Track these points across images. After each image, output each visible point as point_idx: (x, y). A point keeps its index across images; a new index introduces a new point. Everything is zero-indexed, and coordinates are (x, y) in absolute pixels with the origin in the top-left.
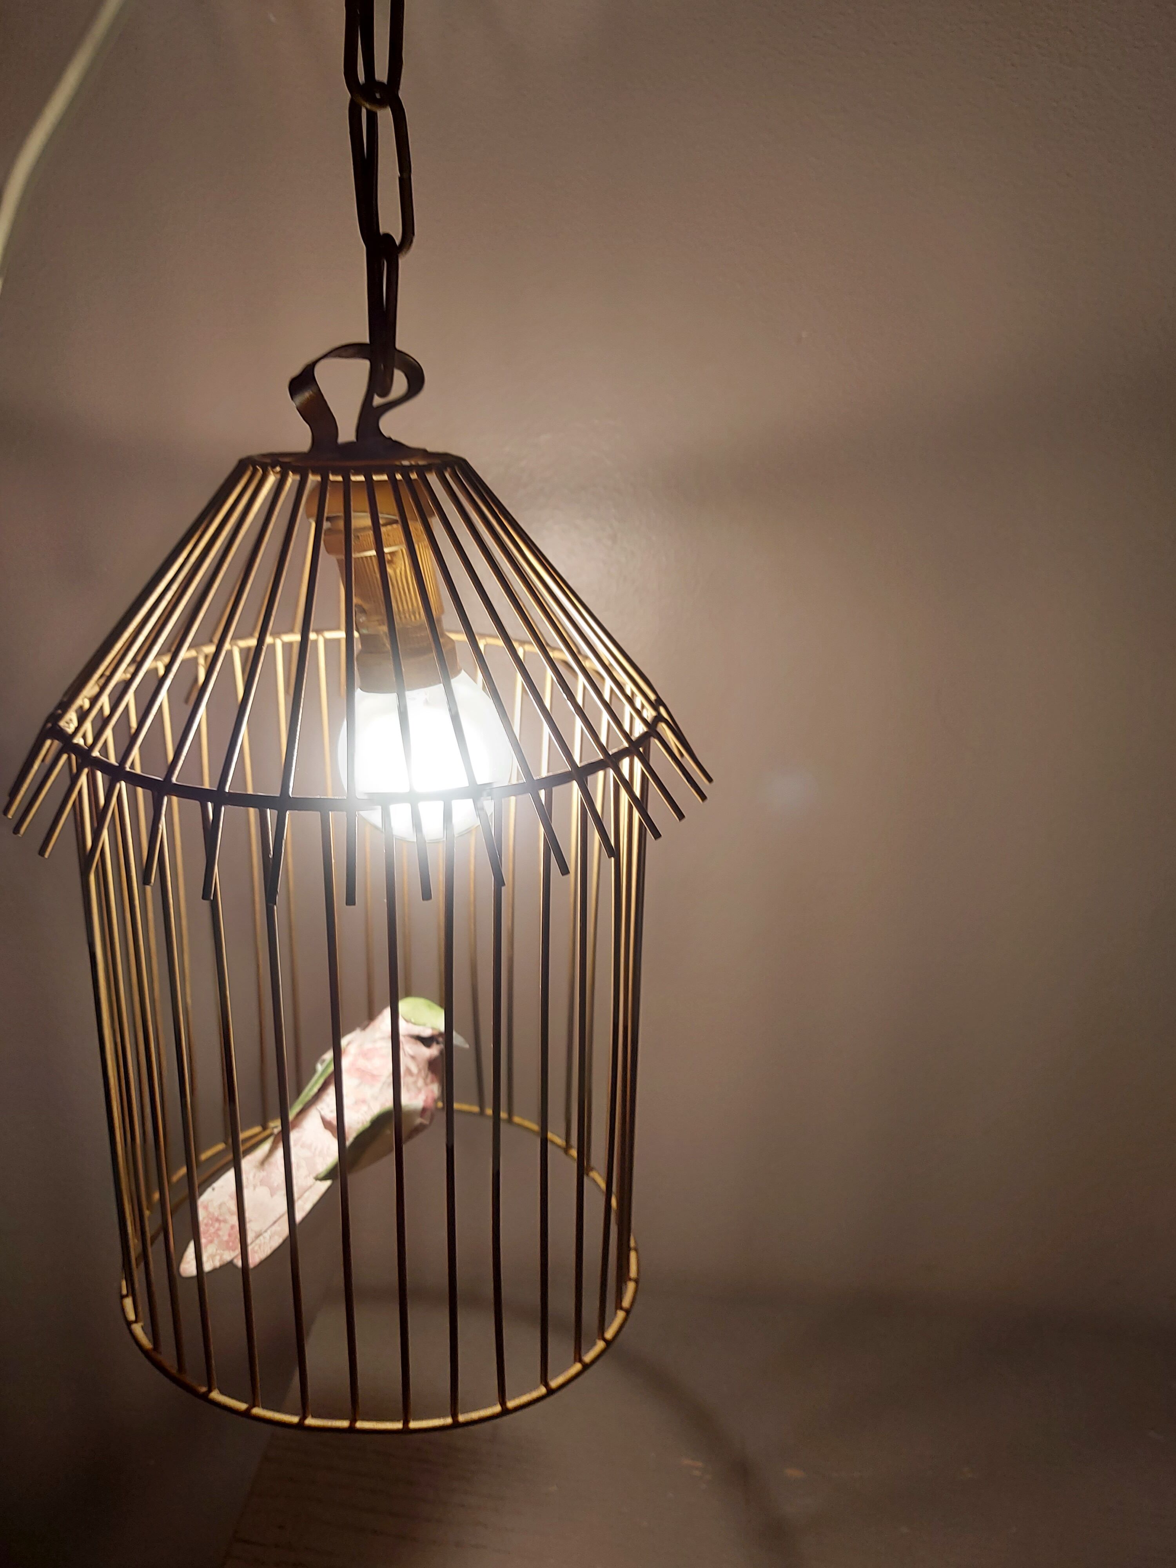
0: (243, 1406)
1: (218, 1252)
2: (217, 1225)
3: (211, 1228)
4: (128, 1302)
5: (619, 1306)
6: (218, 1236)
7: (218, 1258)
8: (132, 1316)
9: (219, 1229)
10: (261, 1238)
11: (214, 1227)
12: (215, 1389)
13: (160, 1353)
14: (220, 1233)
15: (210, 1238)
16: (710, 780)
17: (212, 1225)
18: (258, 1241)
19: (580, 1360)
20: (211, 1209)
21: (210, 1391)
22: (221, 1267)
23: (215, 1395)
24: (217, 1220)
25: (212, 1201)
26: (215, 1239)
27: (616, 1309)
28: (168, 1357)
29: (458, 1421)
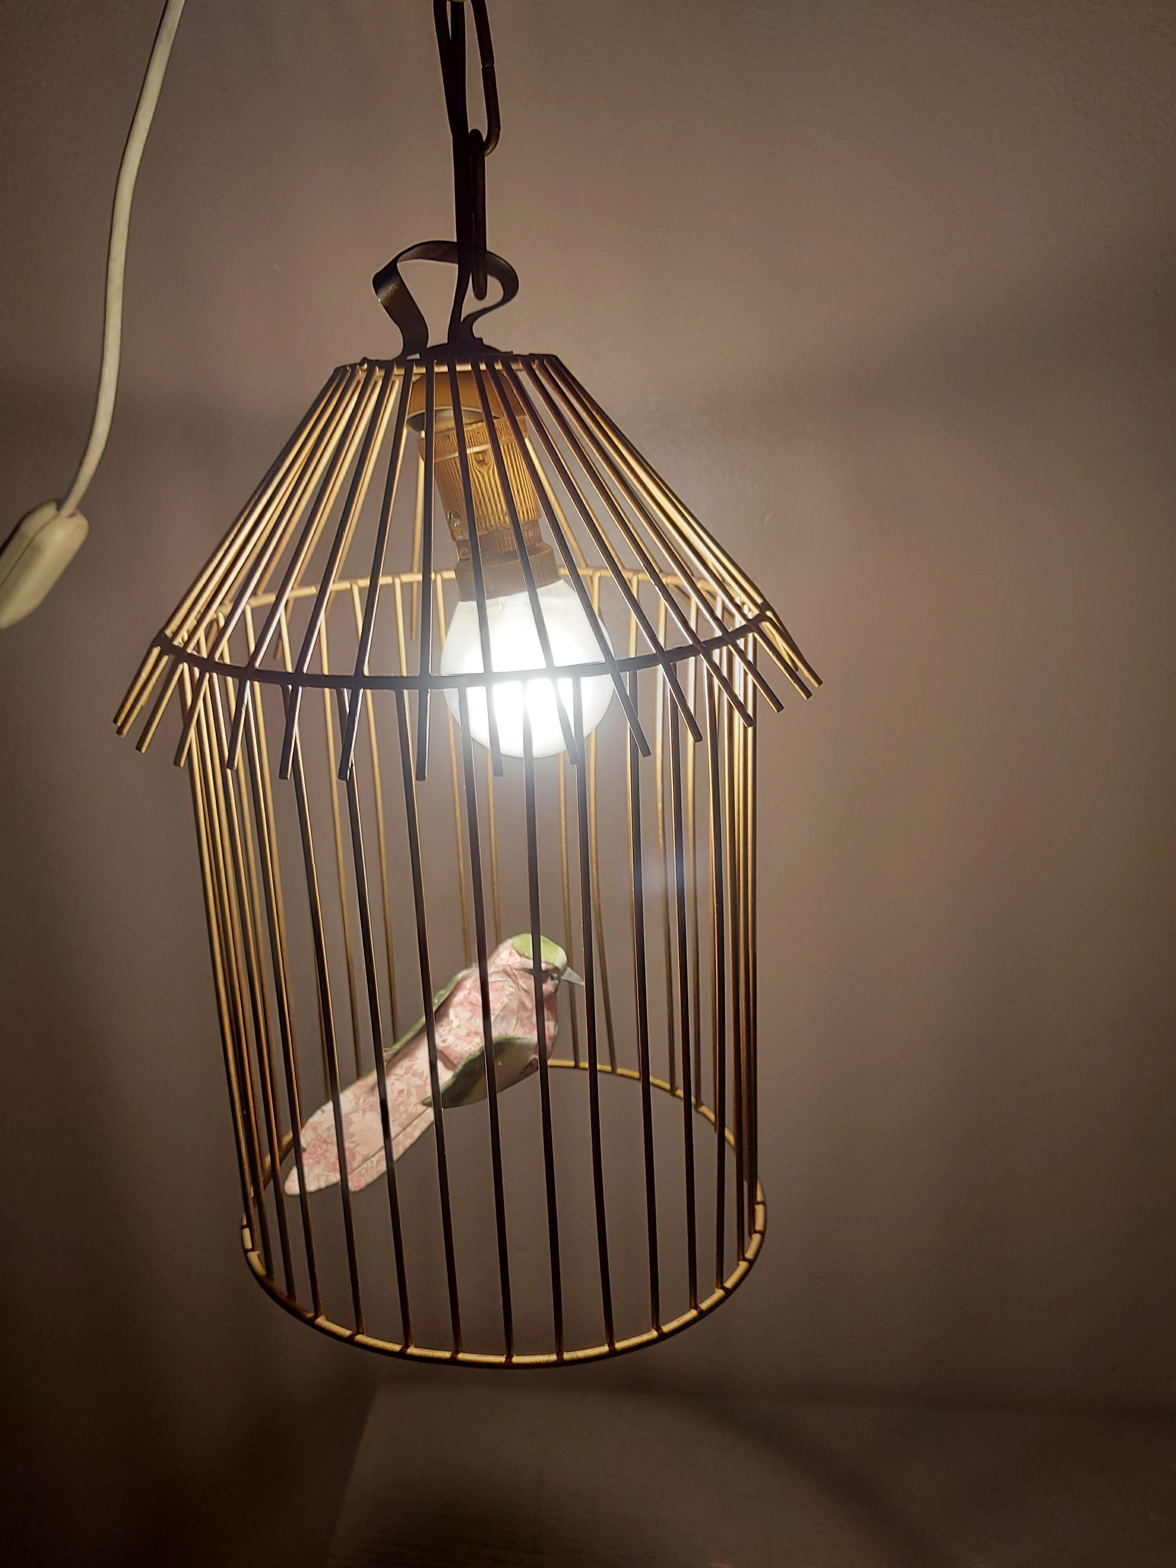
0: (347, 1333)
1: (325, 1173)
2: (325, 1147)
3: (319, 1149)
4: (247, 1232)
5: (741, 1256)
6: (326, 1158)
7: (324, 1178)
8: (249, 1245)
9: (326, 1151)
10: (369, 1162)
11: (321, 1149)
12: (321, 1315)
13: (273, 1280)
14: (328, 1155)
15: (317, 1159)
16: (820, 682)
17: (320, 1146)
18: (365, 1165)
19: (696, 1307)
20: (320, 1131)
21: (316, 1317)
22: (327, 1188)
23: (321, 1321)
24: (325, 1142)
25: (321, 1123)
26: (322, 1160)
27: (739, 1260)
28: (279, 1283)
29: (562, 1359)
